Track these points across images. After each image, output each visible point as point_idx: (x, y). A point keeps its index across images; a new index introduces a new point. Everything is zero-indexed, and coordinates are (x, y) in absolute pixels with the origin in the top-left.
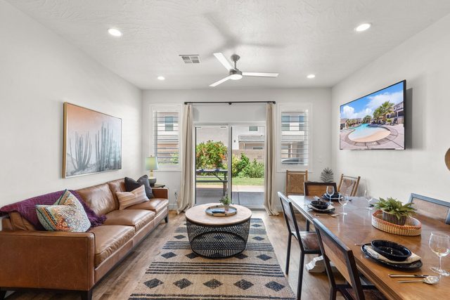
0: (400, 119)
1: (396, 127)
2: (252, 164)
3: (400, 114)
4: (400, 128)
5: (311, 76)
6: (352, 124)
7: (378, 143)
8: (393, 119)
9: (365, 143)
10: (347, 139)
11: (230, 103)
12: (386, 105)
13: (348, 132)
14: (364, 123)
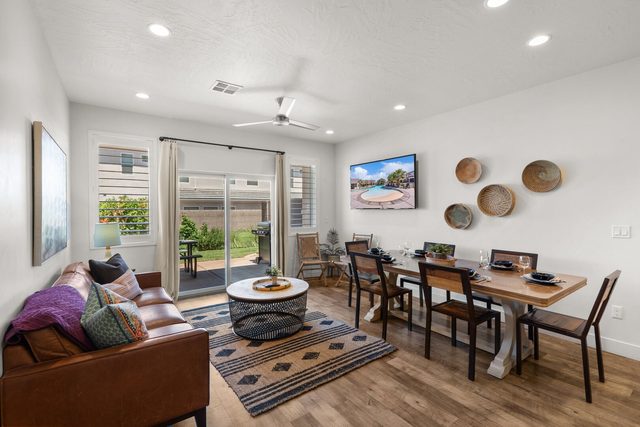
0: (412, 184)
1: (407, 190)
2: (199, 231)
3: (411, 181)
4: (411, 191)
5: (330, 132)
6: (365, 185)
7: (392, 202)
8: (405, 184)
9: (380, 203)
10: (359, 198)
11: (230, 147)
12: (399, 171)
13: (361, 191)
14: (378, 185)
